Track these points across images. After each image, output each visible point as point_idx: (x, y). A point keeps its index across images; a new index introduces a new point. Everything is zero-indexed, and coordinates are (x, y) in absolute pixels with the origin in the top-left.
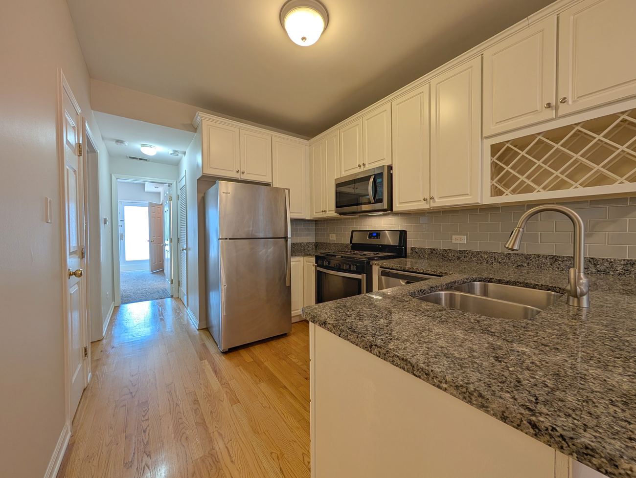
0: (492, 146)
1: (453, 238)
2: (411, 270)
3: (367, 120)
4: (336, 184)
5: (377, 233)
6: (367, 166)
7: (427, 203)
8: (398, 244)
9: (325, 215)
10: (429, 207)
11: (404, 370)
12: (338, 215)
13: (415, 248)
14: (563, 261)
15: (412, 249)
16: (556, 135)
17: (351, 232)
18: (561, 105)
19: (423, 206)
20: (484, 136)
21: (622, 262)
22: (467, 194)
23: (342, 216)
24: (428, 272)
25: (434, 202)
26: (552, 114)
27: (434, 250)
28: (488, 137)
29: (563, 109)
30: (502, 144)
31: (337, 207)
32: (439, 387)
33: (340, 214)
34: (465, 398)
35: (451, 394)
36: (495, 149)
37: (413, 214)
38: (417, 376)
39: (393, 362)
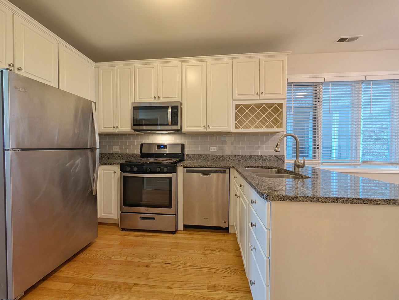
0: (236, 105)
1: (210, 148)
2: (208, 167)
3: (162, 67)
4: (133, 107)
5: (164, 146)
6: (161, 99)
7: (205, 129)
8: (181, 152)
9: (115, 130)
10: (206, 131)
11: (359, 204)
12: (133, 131)
13: (189, 155)
14: (253, 157)
15: (187, 155)
16: (258, 106)
17: (140, 145)
18: (261, 95)
19: (202, 130)
20: (233, 99)
21: (269, 156)
22: (226, 126)
23: (136, 132)
24: (218, 167)
25: (209, 128)
26: (257, 97)
27: (200, 155)
28: (235, 100)
29: (262, 97)
30: (240, 105)
31: (134, 125)
32: (377, 204)
33: (135, 130)
34: (388, 203)
35: (382, 204)
36: (237, 106)
37: (196, 134)
38: (366, 204)
39: (352, 203)
